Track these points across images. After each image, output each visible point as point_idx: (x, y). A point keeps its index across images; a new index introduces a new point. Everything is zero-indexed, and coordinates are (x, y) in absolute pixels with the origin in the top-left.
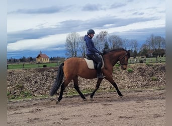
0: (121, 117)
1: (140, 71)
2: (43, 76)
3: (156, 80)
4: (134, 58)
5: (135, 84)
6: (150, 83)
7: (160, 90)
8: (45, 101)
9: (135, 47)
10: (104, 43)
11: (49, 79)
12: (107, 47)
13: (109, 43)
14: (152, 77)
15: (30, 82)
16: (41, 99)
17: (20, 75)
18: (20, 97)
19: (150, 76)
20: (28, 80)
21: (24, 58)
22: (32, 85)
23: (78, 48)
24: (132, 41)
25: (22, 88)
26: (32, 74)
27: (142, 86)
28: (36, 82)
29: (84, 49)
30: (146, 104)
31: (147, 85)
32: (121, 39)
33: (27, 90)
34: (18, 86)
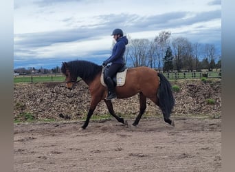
0: (131, 155)
1: (190, 90)
2: (53, 92)
3: (212, 103)
4: (210, 71)
5: (181, 109)
6: (204, 107)
7: (214, 118)
8: (45, 127)
9: (211, 54)
10: (165, 48)
11: (61, 97)
12: (170, 53)
13: (172, 48)
14: (208, 99)
15: (34, 101)
16: (40, 125)
17: (22, 91)
18: (19, 119)
19: (206, 97)
20: (32, 97)
21: (57, 68)
22: (37, 105)
23: (129, 56)
24: (207, 45)
25: (23, 108)
26: (39, 90)
27: (191, 112)
28: (42, 100)
29: (136, 56)
30: (179, 139)
31: (198, 111)
32: (190, 43)
33: (30, 110)
34: (18, 105)
